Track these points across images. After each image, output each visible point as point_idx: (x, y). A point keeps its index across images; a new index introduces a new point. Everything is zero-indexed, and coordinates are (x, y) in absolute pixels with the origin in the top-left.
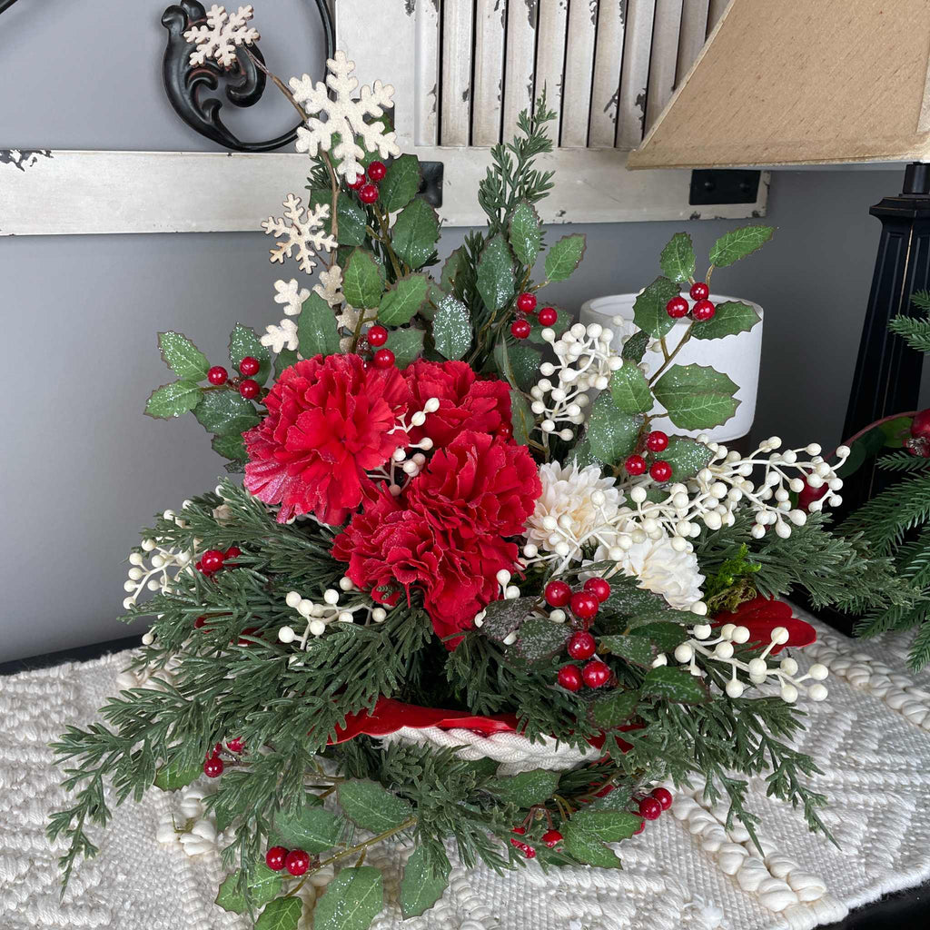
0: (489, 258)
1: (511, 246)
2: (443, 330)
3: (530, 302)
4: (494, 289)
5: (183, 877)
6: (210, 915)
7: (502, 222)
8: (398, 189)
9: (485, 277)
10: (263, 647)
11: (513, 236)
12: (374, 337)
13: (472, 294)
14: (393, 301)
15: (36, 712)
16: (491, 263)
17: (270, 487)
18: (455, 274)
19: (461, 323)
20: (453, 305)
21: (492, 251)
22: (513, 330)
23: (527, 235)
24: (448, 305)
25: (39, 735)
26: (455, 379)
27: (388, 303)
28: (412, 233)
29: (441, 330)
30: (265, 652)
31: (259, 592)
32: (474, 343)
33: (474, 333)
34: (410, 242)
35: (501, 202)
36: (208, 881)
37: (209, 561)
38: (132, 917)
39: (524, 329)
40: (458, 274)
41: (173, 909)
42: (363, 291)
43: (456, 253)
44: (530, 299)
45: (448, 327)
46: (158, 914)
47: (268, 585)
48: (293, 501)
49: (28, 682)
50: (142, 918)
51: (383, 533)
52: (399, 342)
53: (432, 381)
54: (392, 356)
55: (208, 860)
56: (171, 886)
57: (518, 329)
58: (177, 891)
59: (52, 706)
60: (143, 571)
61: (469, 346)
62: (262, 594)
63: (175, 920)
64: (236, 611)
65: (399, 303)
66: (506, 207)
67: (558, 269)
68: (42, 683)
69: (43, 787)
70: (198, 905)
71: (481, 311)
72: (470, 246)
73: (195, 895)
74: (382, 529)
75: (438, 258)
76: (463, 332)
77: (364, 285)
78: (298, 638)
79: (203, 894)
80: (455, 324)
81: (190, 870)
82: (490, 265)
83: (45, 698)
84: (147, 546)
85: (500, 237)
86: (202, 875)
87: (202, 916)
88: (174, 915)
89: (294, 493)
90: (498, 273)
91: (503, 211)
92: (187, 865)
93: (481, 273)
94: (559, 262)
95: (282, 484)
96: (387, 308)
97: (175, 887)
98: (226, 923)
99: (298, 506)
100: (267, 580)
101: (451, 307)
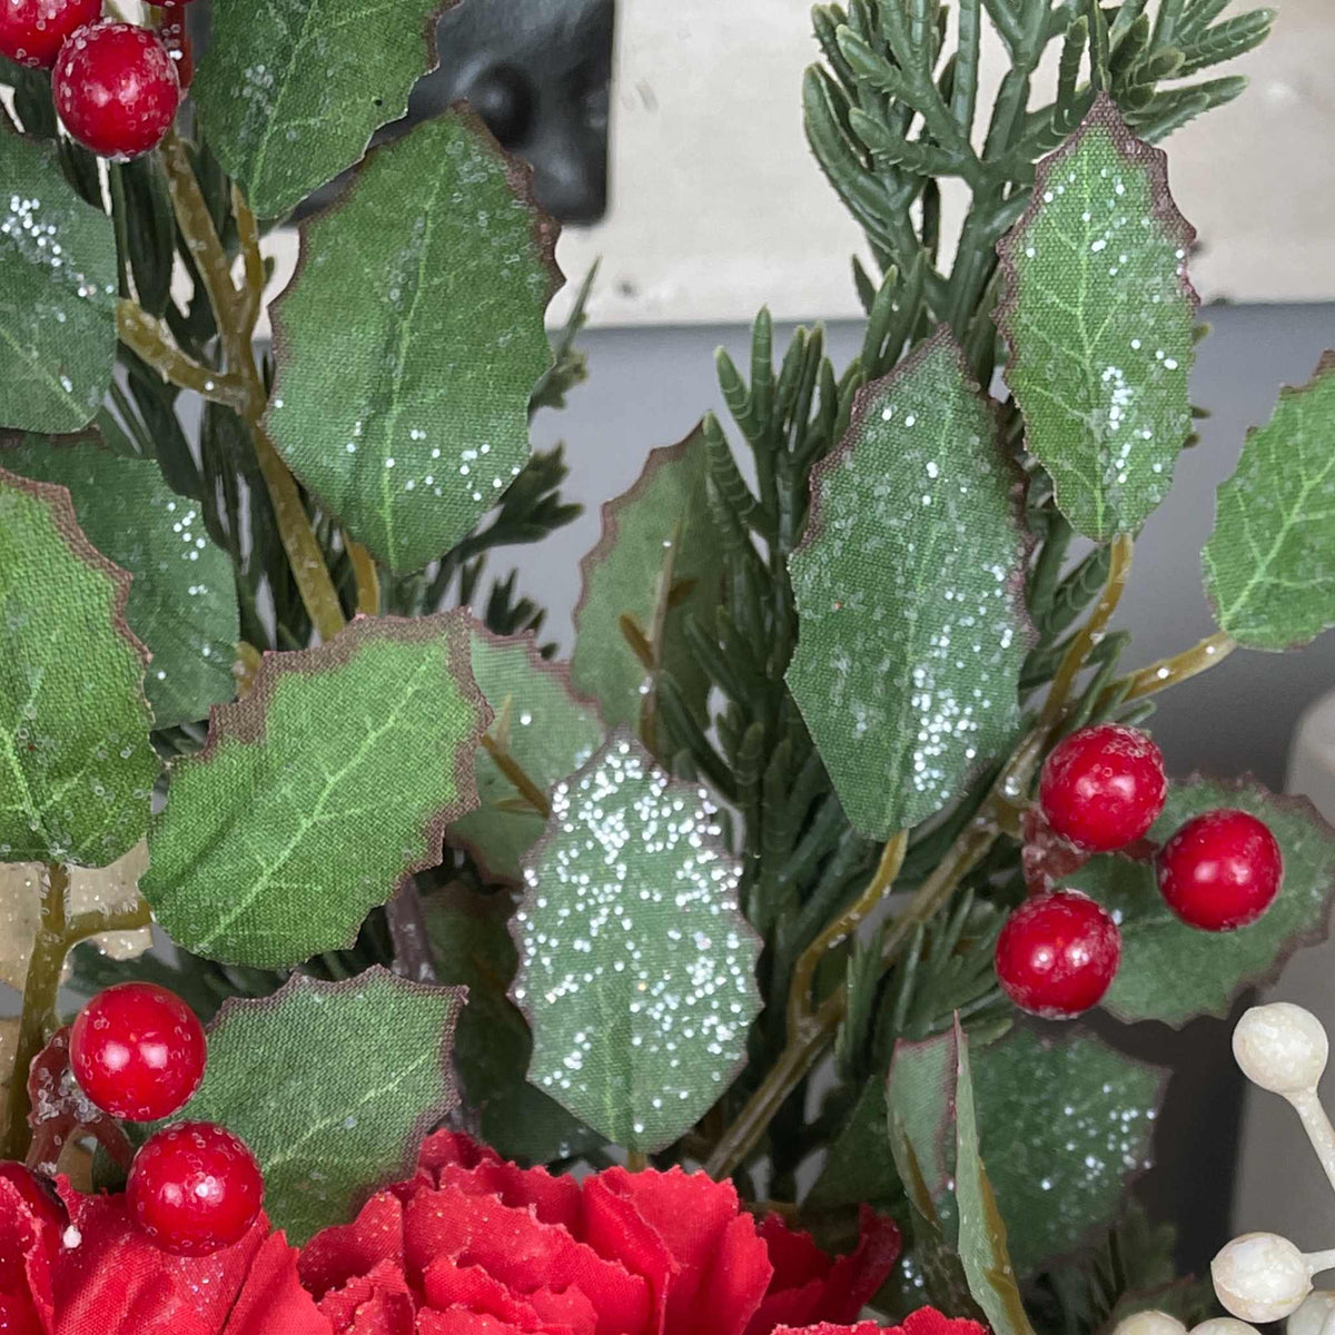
0: (867, 497)
1: (1008, 414)
2: (581, 963)
3: (1125, 785)
4: (895, 700)
7: (944, 267)
8: (309, 62)
9: (841, 627)
11: (1027, 354)
12: (115, 1057)
13: (759, 727)
14: (239, 810)
16: (876, 528)
18: (657, 599)
19: (694, 916)
20: (644, 807)
21: (888, 455)
22: (1012, 957)
23: (1114, 349)
24: (609, 805)
26: (651, 1287)
27: (207, 830)
28: (390, 345)
29: (568, 960)
32: (767, 1037)
33: (767, 971)
34: (381, 402)
35: (943, 146)
39: (1078, 955)
40: (678, 594)
42: (28, 752)
43: (665, 471)
44: (1121, 766)
45: (610, 947)
52: (292, 1065)
53: (502, 1314)
54: (240, 1171)
57: (1043, 958)
61: (737, 1056)
65: (281, 824)
66: (972, 170)
67: (1287, 562)
71: (808, 820)
72: (748, 427)
75: (567, 492)
76: (700, 971)
77: (29, 711)
80: (651, 920)
82: (874, 543)
85: (940, 365)
90: (920, 594)
91: (956, 196)
93: (822, 595)
94: (1295, 517)
96: (203, 856)
101: (631, 819)
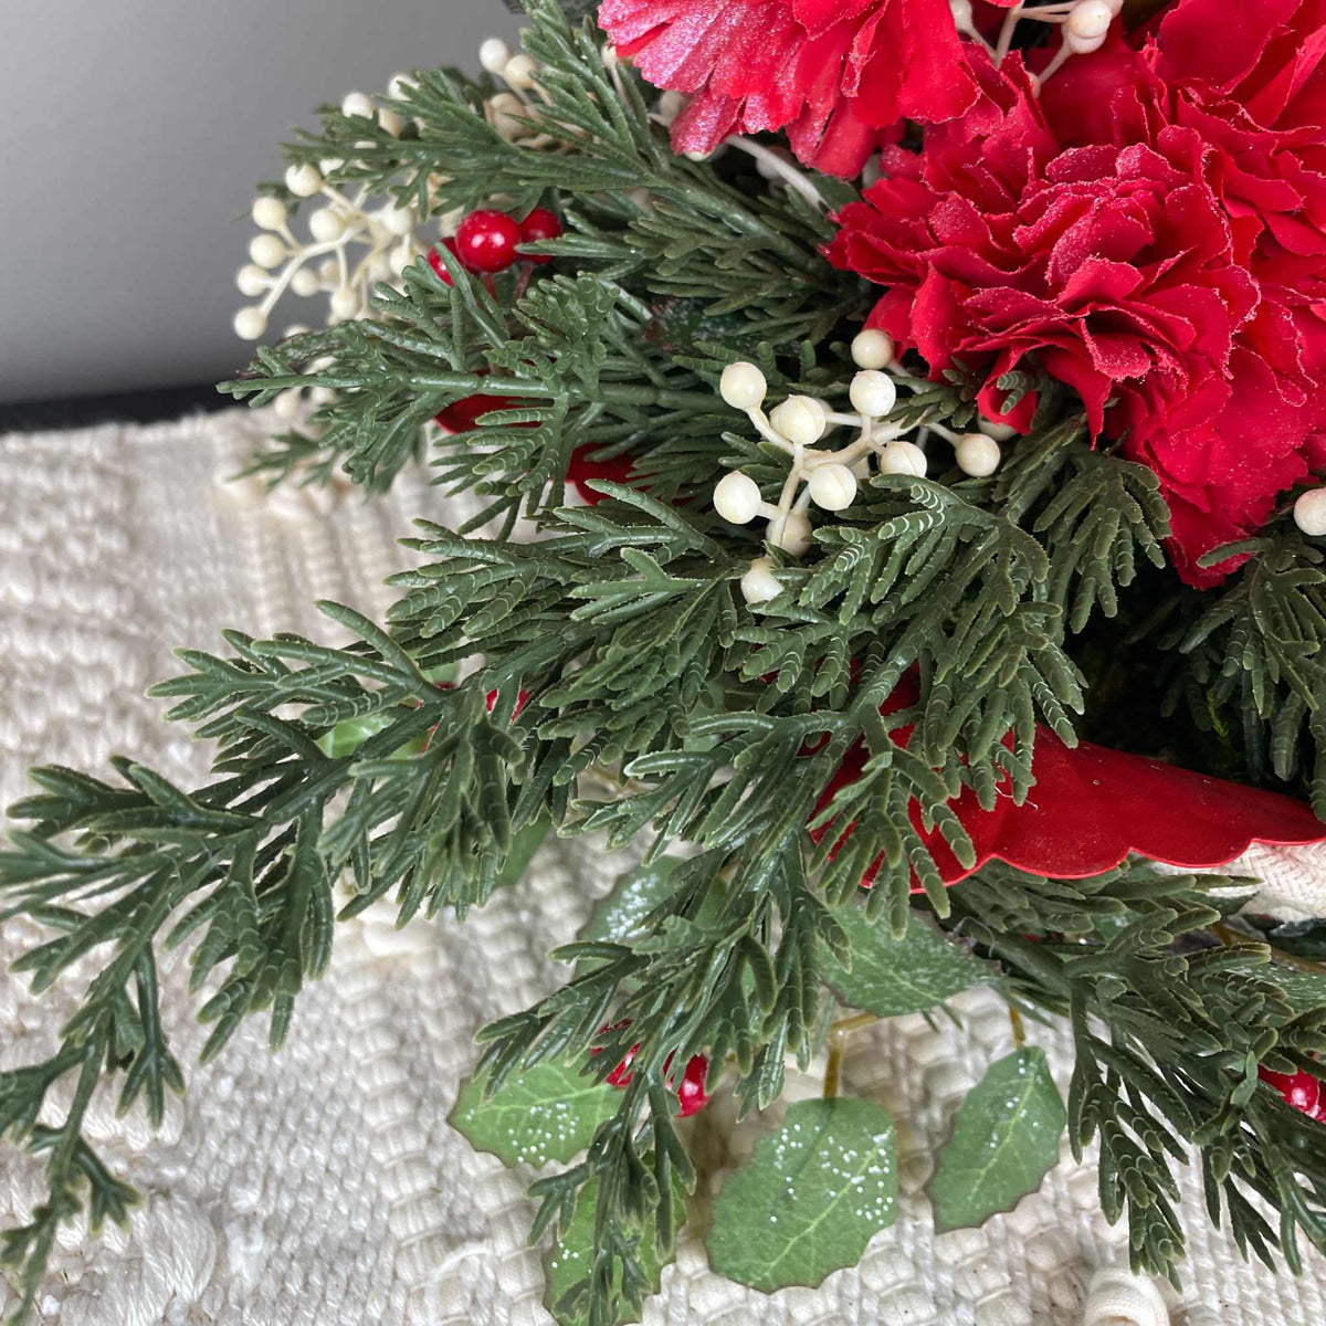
5: (363, 1018)
6: (430, 1140)
10: (655, 522)
15: (37, 532)
17: (671, 37)
25: (38, 591)
30: (662, 538)
31: (624, 347)
36: (424, 1032)
37: (477, 241)
38: (235, 1122)
41: (336, 1110)
46: (301, 1121)
47: (652, 329)
48: (742, 87)
49: (24, 460)
50: (260, 1133)
51: (1052, 211)
55: (421, 971)
56: (333, 1038)
58: (347, 1055)
59: (73, 522)
60: (286, 245)
62: (631, 353)
63: (343, 1146)
64: (562, 397)
68: (53, 465)
69: (38, 724)
70: (402, 1108)
73: (388, 1077)
74: (1053, 197)
78: (767, 511)
79: (411, 1072)
81: (379, 996)
83: (57, 501)
84: (299, 181)
86: (408, 1013)
87: (413, 1143)
88: (339, 1130)
89: (746, 61)
92: (372, 984)
95: (709, 31)
97: (341, 1042)
98: (472, 1172)
99: (754, 101)
100: (647, 315)
